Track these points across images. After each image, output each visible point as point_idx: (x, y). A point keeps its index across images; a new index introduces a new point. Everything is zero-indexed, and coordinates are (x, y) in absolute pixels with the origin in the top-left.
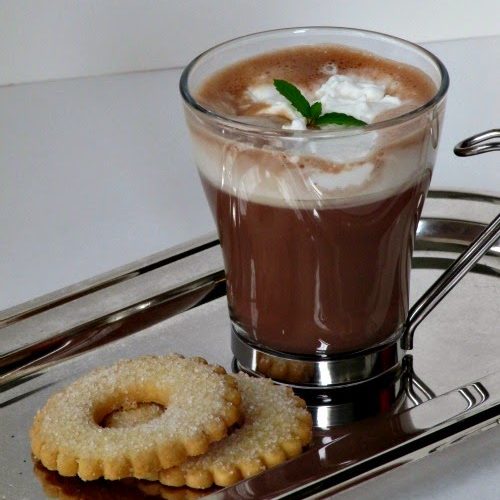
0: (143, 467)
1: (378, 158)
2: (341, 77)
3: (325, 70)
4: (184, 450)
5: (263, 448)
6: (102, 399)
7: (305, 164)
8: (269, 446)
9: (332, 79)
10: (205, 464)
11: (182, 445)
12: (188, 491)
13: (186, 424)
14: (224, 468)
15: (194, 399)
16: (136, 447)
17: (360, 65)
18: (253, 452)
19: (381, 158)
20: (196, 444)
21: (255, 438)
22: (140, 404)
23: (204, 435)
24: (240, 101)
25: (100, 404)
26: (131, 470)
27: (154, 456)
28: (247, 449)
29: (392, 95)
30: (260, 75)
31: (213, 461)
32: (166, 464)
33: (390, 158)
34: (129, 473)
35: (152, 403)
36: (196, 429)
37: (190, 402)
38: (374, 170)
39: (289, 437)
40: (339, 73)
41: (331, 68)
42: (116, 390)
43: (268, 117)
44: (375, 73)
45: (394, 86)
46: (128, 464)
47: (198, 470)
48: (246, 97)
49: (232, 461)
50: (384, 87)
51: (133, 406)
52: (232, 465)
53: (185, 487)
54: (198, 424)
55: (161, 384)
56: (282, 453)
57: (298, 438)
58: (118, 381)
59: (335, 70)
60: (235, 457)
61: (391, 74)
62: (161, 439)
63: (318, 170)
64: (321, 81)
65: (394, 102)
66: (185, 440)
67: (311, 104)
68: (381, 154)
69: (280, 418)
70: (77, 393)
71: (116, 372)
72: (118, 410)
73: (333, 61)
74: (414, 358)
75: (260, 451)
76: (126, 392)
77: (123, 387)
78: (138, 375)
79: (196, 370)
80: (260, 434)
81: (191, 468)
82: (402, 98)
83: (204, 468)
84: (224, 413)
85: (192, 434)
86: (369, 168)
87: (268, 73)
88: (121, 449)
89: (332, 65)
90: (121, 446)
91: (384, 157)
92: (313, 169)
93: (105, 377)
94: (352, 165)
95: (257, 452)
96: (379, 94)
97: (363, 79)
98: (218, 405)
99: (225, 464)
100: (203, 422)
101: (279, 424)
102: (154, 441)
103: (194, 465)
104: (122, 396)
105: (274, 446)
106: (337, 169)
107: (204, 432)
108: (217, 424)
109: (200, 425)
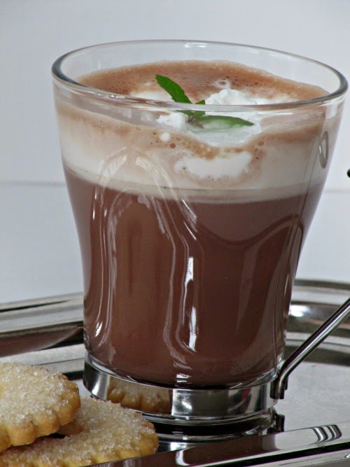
1: (257, 146)
2: (234, 91)
3: (217, 84)
4: (8, 437)
5: (97, 451)
7: (176, 143)
8: (103, 451)
9: (224, 92)
11: (6, 431)
13: (13, 413)
14: (49, 462)
15: (27, 394)
17: (256, 84)
18: (86, 452)
19: (260, 148)
21: (89, 442)
23: (32, 425)
28: (79, 450)
31: (38, 455)
33: (270, 150)
36: (23, 417)
37: (22, 396)
38: (253, 162)
39: (128, 446)
40: (233, 88)
41: (225, 83)
44: (271, 92)
47: (21, 461)
49: (60, 458)
52: (59, 461)
54: (27, 413)
56: (117, 458)
57: (138, 449)
59: (228, 85)
60: (64, 456)
63: (189, 152)
66: (10, 428)
68: (261, 144)
73: (228, 77)
75: (94, 453)
80: (96, 440)
81: (14, 460)
83: (28, 461)
84: (57, 409)
85: (19, 421)
86: (246, 157)
89: (226, 81)
91: (263, 148)
92: (185, 151)
94: (228, 150)
95: (88, 454)
98: (52, 401)
99: (51, 460)
100: (33, 412)
101: (120, 435)
103: (18, 457)
105: (110, 451)
106: (211, 154)
107: (32, 422)
108: (48, 416)
109: (29, 415)
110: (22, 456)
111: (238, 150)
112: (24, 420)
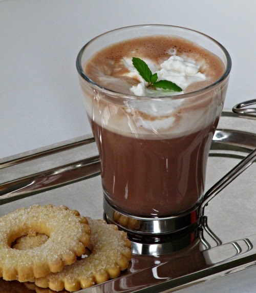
0: (24, 276)
4: (49, 268)
5: (96, 271)
6: (16, 228)
7: (134, 114)
8: (100, 271)
9: (172, 58)
10: (61, 278)
11: (48, 266)
12: (50, 291)
13: (52, 253)
14: (70, 281)
15: (62, 238)
16: (22, 263)
17: (190, 51)
18: (90, 273)
20: (55, 266)
21: (92, 264)
22: (37, 234)
24: (117, 66)
25: (14, 231)
26: (17, 276)
27: (31, 269)
28: (86, 271)
29: (202, 73)
30: (132, 50)
31: (65, 275)
32: (37, 276)
33: (185, 115)
34: (16, 278)
35: (44, 234)
37: (59, 239)
38: (175, 122)
39: (113, 266)
40: (177, 55)
41: (173, 51)
42: (25, 224)
43: (127, 79)
44: (197, 56)
45: (205, 67)
46: (16, 273)
47: (56, 280)
48: (121, 63)
49: (76, 277)
50: (198, 67)
51: (33, 234)
52: (75, 279)
53: (48, 288)
54: (59, 254)
55: (49, 225)
56: (106, 275)
57: (118, 267)
58: (28, 219)
59: (175, 53)
60: (78, 275)
61: (206, 59)
62: (36, 261)
63: (142, 118)
64: (165, 58)
65: (202, 77)
66: (50, 263)
67: (153, 73)
68: (179, 113)
69: (111, 253)
70: (4, 223)
71: (28, 213)
72: (25, 236)
73: (176, 46)
74: (208, 218)
75: (94, 273)
76: (30, 226)
77: (29, 223)
78: (39, 217)
79: (70, 219)
81: (52, 278)
82: (207, 76)
83: (59, 279)
84: (76, 249)
85: (54, 260)
87: (137, 50)
88: (13, 263)
89: (174, 49)
90: (14, 262)
91: (181, 114)
93: (22, 215)
94: (162, 117)
95: (92, 273)
96: (195, 71)
97: (190, 59)
98: (74, 243)
99: (71, 279)
100: (62, 253)
101: (110, 257)
102: (32, 262)
103: (54, 277)
104: (28, 228)
105: (102, 271)
107: (61, 259)
108: (70, 255)
109: (60, 255)
110: (57, 276)
111: (167, 117)
112: (57, 258)
